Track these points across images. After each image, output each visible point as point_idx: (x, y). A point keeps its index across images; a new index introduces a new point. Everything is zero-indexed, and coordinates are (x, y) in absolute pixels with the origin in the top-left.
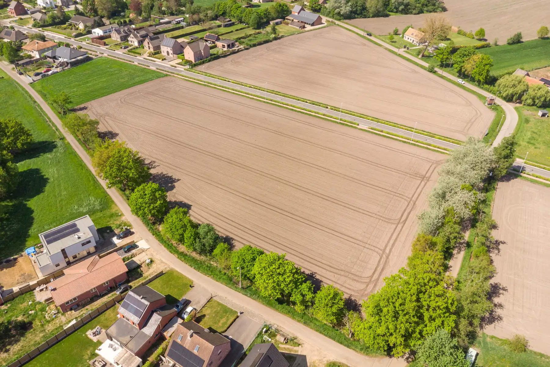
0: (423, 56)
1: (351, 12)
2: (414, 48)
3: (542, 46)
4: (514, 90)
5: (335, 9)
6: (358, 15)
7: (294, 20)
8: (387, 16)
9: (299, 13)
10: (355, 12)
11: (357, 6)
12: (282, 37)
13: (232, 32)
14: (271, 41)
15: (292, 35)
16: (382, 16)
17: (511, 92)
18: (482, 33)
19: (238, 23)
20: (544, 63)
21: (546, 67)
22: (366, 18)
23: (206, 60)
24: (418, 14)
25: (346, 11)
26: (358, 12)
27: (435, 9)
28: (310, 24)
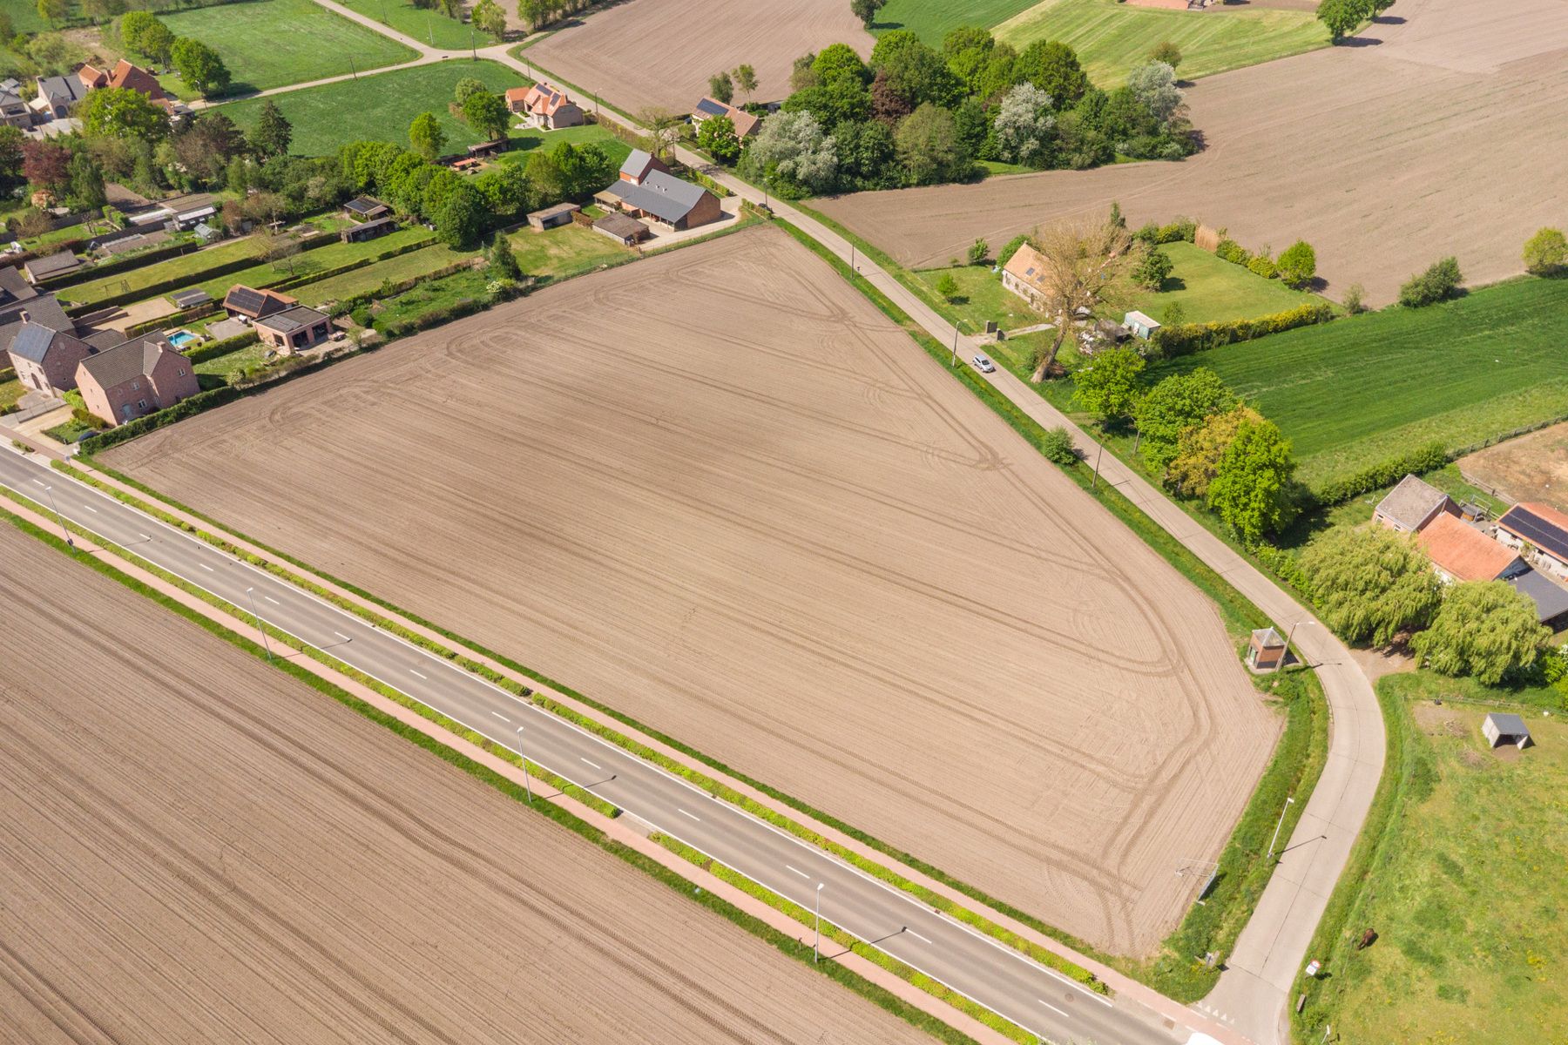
0: (1048, 375)
1: (839, 168)
2: (1028, 330)
3: (1537, 312)
4: (1374, 605)
5: (780, 160)
6: (865, 177)
7: (624, 206)
8: (976, 176)
9: (641, 179)
10: (854, 170)
11: (857, 147)
12: (541, 282)
13: (364, 263)
14: (486, 307)
15: (582, 274)
16: (954, 181)
17: (1360, 614)
18: (1302, 255)
19: (413, 224)
20: (1541, 400)
21: (1544, 426)
22: (895, 187)
23: (166, 415)
24: (1094, 164)
25: (813, 167)
26: (864, 169)
27: (1155, 147)
28: (670, 223)
